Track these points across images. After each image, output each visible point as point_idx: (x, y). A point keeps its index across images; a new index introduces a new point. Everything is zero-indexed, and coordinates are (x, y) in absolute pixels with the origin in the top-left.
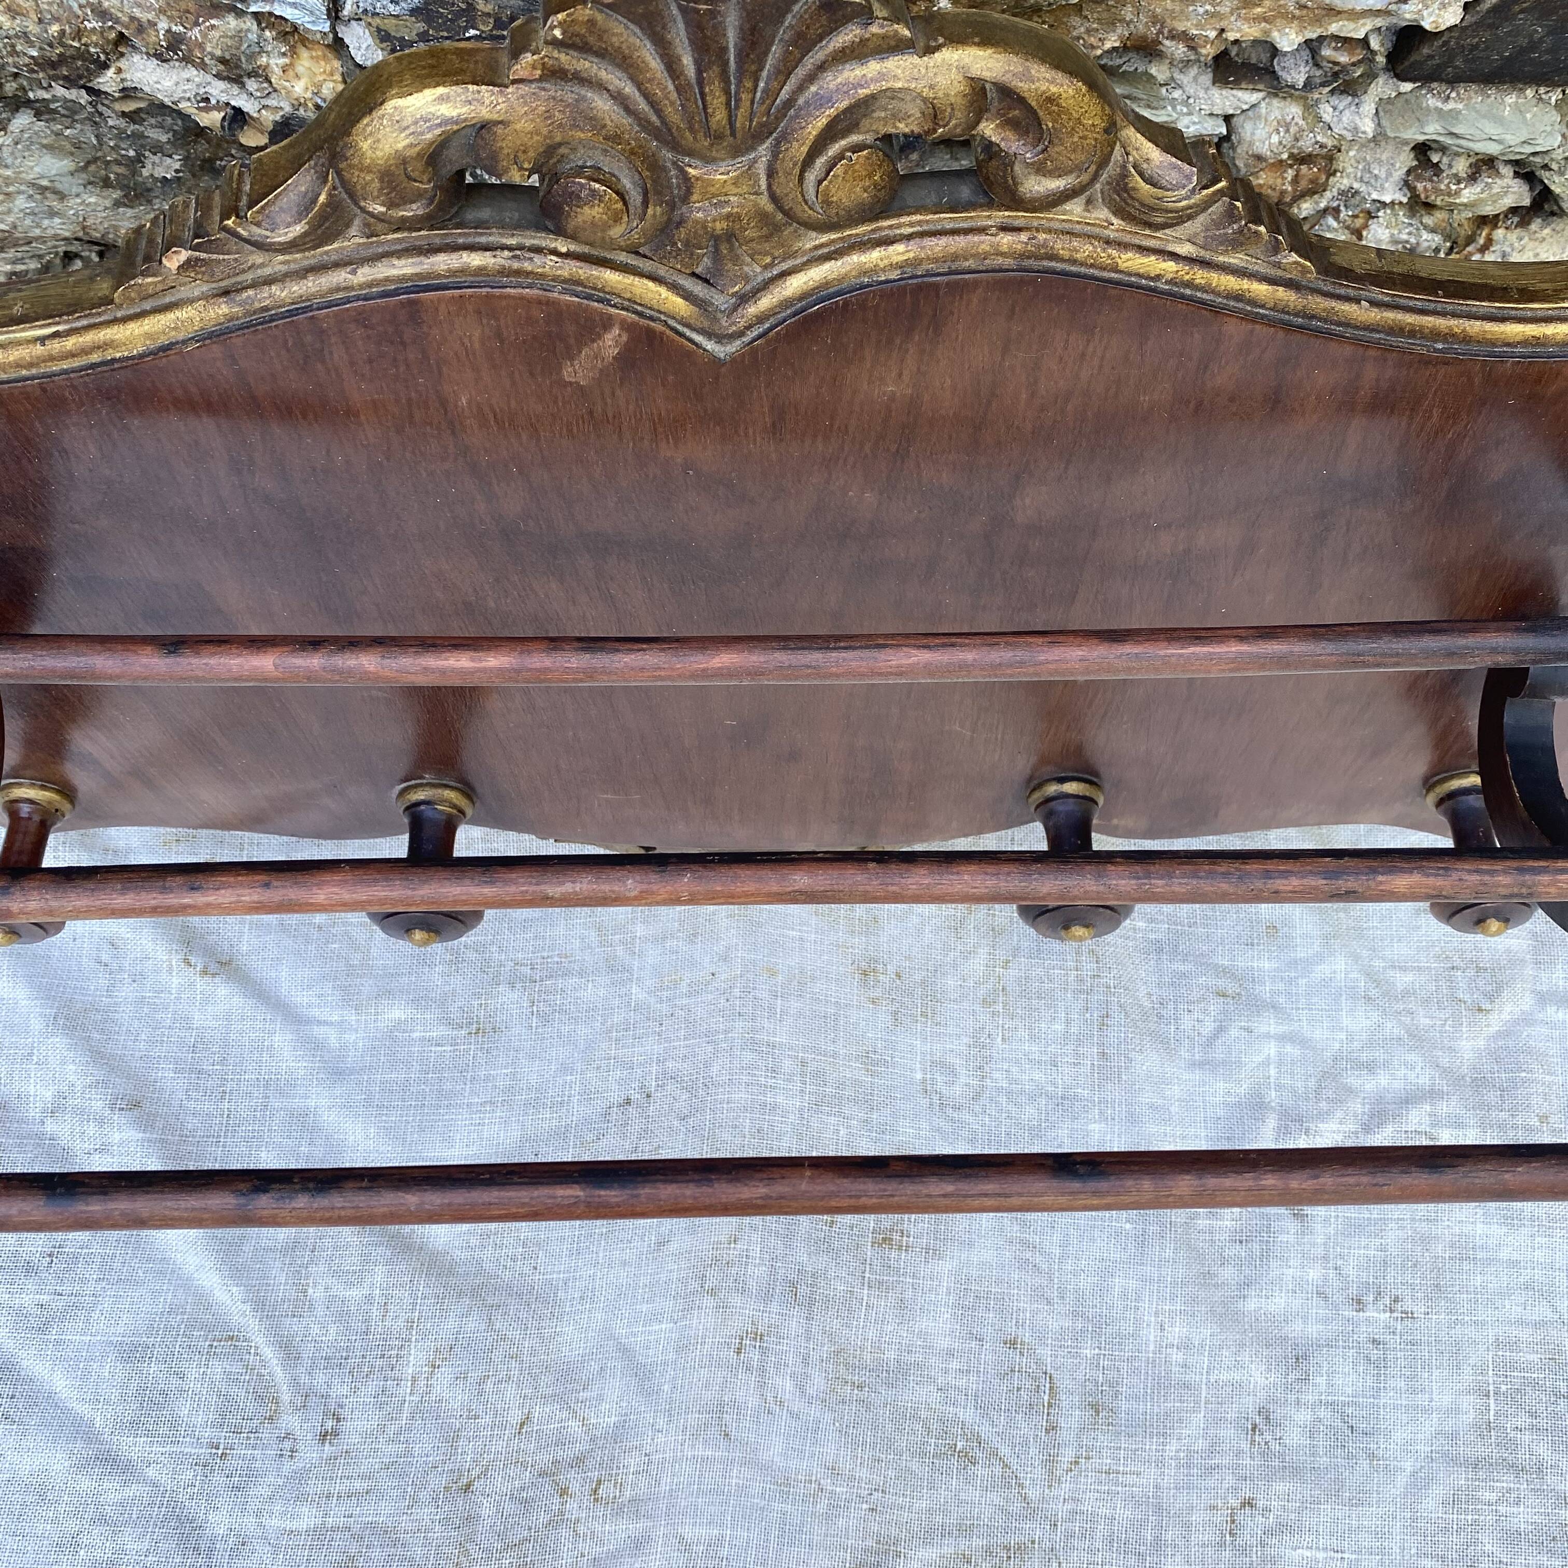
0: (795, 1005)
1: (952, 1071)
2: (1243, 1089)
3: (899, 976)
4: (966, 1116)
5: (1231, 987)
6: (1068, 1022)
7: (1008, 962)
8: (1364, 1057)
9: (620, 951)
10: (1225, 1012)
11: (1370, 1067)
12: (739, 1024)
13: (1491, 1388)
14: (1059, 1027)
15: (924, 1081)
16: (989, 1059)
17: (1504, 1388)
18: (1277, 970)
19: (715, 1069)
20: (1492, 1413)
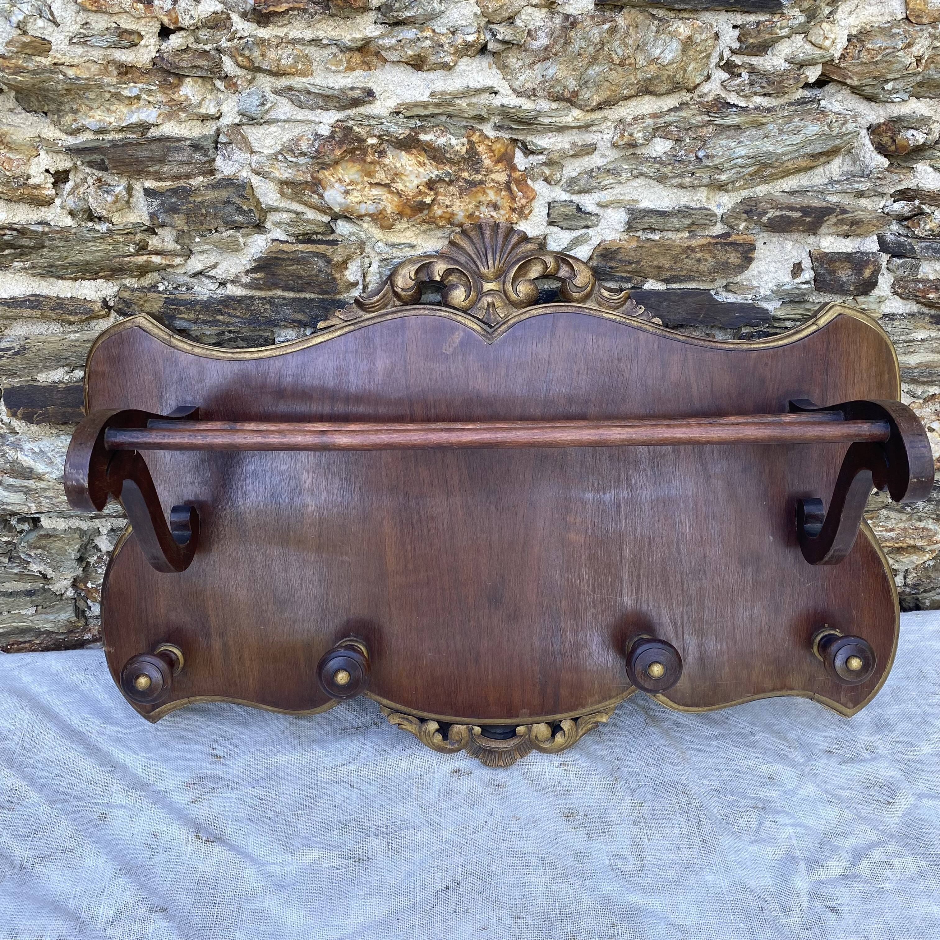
0: (533, 833)
1: (624, 858)
2: (782, 852)
3: (586, 815)
5: (760, 805)
6: (681, 828)
7: (642, 803)
8: (839, 831)
9: (434, 816)
10: (760, 815)
11: (844, 835)
12: (504, 845)
14: (676, 831)
15: (611, 864)
16: (643, 851)
18: (780, 796)
19: (494, 868)
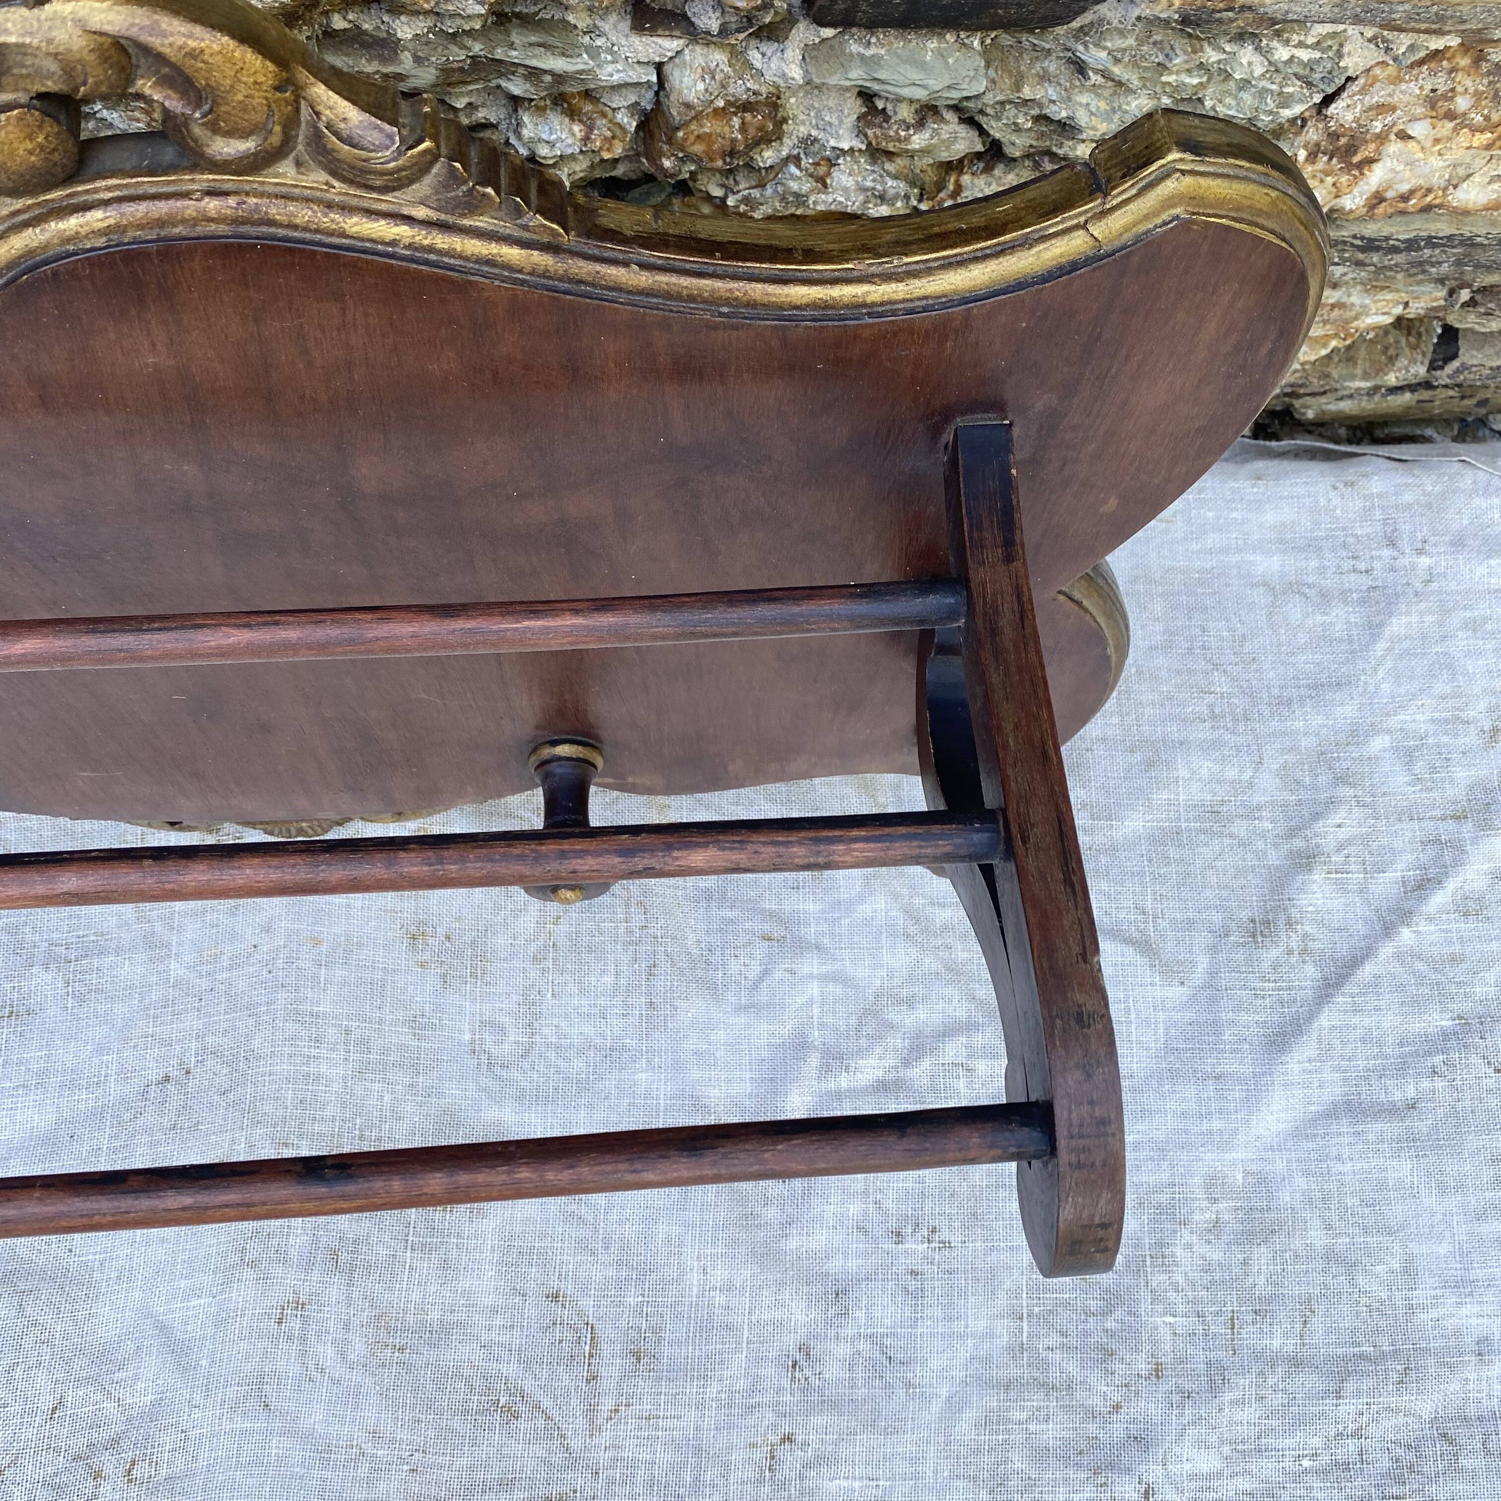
0: (339, 973)
1: (501, 1030)
2: (787, 1030)
3: (448, 938)
4: (515, 1074)
5: (777, 931)
6: (617, 974)
7: (559, 918)
8: (904, 993)
9: (158, 927)
10: (769, 955)
11: (910, 1003)
12: (282, 995)
13: (1025, 1311)
14: (609, 979)
15: (473, 1041)
16: (538, 1016)
17: (1036, 1310)
18: (823, 911)
19: (256, 1042)
20: (1025, 1335)
